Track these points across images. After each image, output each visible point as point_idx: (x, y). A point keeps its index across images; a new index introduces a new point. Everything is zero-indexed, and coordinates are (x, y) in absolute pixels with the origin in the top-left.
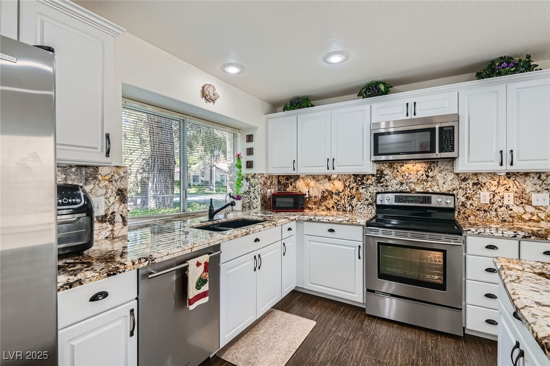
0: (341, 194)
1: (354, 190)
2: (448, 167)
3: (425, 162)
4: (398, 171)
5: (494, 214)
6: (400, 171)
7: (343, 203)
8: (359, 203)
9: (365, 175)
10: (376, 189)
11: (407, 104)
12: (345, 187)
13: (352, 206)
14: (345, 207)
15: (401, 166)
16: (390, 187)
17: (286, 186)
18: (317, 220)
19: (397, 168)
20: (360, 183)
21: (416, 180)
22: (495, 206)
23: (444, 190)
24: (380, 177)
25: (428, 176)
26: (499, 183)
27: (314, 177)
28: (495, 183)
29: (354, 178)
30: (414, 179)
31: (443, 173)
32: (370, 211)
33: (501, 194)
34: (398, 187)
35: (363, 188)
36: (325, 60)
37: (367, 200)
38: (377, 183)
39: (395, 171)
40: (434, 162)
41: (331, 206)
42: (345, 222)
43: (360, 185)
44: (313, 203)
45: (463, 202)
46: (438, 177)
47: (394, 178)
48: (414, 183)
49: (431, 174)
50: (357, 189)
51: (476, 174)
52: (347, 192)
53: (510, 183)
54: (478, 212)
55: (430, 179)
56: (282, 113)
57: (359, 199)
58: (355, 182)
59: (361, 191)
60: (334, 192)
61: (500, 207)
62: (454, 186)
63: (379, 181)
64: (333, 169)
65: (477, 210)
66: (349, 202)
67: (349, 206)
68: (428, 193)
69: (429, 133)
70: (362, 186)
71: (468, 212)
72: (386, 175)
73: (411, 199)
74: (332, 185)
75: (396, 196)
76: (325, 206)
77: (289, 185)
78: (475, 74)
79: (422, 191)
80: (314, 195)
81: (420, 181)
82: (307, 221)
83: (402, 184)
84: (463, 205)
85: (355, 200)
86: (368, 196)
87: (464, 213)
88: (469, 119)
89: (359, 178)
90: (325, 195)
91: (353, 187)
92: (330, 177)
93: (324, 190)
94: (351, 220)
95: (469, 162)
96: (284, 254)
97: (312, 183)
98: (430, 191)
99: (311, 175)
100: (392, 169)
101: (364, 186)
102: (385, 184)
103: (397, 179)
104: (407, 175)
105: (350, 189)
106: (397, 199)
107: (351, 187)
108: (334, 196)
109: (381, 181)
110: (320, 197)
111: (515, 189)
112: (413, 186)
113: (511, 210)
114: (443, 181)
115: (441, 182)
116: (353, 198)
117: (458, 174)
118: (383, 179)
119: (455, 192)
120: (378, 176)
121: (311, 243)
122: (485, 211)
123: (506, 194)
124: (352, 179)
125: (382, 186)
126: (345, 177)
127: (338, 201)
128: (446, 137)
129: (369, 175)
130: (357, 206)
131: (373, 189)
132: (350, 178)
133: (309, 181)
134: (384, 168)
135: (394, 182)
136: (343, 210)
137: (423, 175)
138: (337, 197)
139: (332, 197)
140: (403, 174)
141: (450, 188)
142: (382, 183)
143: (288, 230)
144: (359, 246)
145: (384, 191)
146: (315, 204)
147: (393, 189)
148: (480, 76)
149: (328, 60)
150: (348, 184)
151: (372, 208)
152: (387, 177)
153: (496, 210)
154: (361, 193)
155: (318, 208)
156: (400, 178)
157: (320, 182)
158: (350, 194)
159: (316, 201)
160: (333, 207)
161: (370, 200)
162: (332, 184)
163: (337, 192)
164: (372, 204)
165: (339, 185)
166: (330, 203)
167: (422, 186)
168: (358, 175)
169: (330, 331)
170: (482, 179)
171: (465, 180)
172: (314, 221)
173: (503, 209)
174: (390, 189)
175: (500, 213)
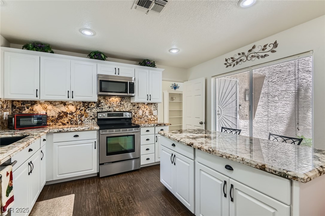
0: (73, 114)
1: (83, 111)
2: (129, 100)
3: (120, 97)
4: (108, 101)
5: (143, 119)
6: (109, 101)
7: (76, 119)
8: (86, 119)
9: (90, 102)
10: (96, 111)
11: (115, 68)
12: (76, 110)
13: (81, 121)
14: (77, 122)
15: (109, 98)
16: (104, 109)
17: (21, 109)
18: (66, 131)
19: (107, 99)
20: (87, 107)
21: (116, 106)
22: (144, 116)
23: (127, 110)
24: (98, 104)
25: (121, 104)
26: (144, 107)
27: (51, 103)
28: (143, 107)
29: (83, 104)
30: (115, 105)
31: (127, 102)
32: (93, 123)
33: (145, 111)
34: (108, 109)
35: (89, 110)
36: (80, 30)
37: (91, 116)
38: (97, 107)
39: (107, 101)
40: (123, 97)
41: (66, 122)
42: (87, 129)
43: (87, 108)
44: (50, 121)
45: (134, 115)
46: (125, 104)
47: (106, 104)
48: (115, 107)
49: (122, 103)
50: (85, 111)
51: (138, 103)
52: (78, 112)
53: (147, 107)
54: (138, 119)
55: (122, 105)
56: (21, 50)
57: (86, 116)
58: (84, 106)
59: (87, 111)
60: (69, 113)
61: (145, 116)
62: (131, 108)
63: (98, 106)
64: (73, 98)
65: (138, 118)
66: (79, 118)
67: (80, 121)
68: (121, 111)
69: (125, 84)
70: (88, 109)
71: (135, 119)
72: (102, 103)
73: (115, 115)
74: (67, 109)
75: (108, 114)
76: (61, 122)
77: (26, 108)
78: (139, 63)
79: (119, 111)
80: (51, 115)
81: (118, 106)
82: (57, 132)
83: (110, 107)
84: (134, 116)
85: (84, 117)
86: (92, 114)
87: (134, 120)
88: (138, 81)
89: (86, 104)
90: (61, 115)
91: (82, 110)
92: (65, 103)
93: (60, 111)
94: (90, 128)
95: (138, 98)
96: (42, 159)
97: (50, 107)
98: (122, 111)
99: (49, 101)
100: (105, 100)
101: (89, 109)
102: (101, 107)
103: (107, 105)
104: (112, 103)
105: (80, 110)
106: (109, 115)
107: (81, 109)
108: (68, 115)
109: (99, 106)
110: (57, 117)
111: (149, 109)
112: (115, 108)
113: (148, 117)
114: (127, 106)
115: (126, 107)
116: (82, 116)
117: (132, 103)
118: (100, 105)
119: (131, 111)
120: (98, 103)
121: (60, 147)
122: (141, 118)
123: (147, 111)
124: (81, 105)
125: (100, 109)
126: (77, 103)
127: (72, 118)
128: (131, 87)
129: (93, 102)
130: (85, 121)
131: (94, 110)
132: (80, 104)
133: (47, 105)
134: (101, 99)
135: (106, 106)
136: (76, 124)
137: (119, 103)
138: (71, 116)
139: (67, 116)
140: (110, 102)
141: (129, 109)
142: (100, 107)
143: (44, 141)
144: (95, 142)
145: (101, 111)
146: (52, 122)
147: (105, 110)
148: (141, 64)
149: (83, 32)
150: (79, 107)
151: (94, 121)
152: (102, 104)
153: (144, 118)
154: (87, 113)
155: (55, 124)
156: (109, 105)
157: (57, 106)
158: (81, 114)
159: (53, 120)
160: (68, 123)
161: (93, 116)
162: (67, 107)
163: (71, 113)
164: (94, 119)
165: (72, 108)
166: (66, 120)
167: (119, 108)
168: (85, 102)
169: (86, 194)
170: (140, 106)
171: (134, 106)
172: (63, 132)
173: (146, 117)
174: (104, 110)
175: (145, 119)
